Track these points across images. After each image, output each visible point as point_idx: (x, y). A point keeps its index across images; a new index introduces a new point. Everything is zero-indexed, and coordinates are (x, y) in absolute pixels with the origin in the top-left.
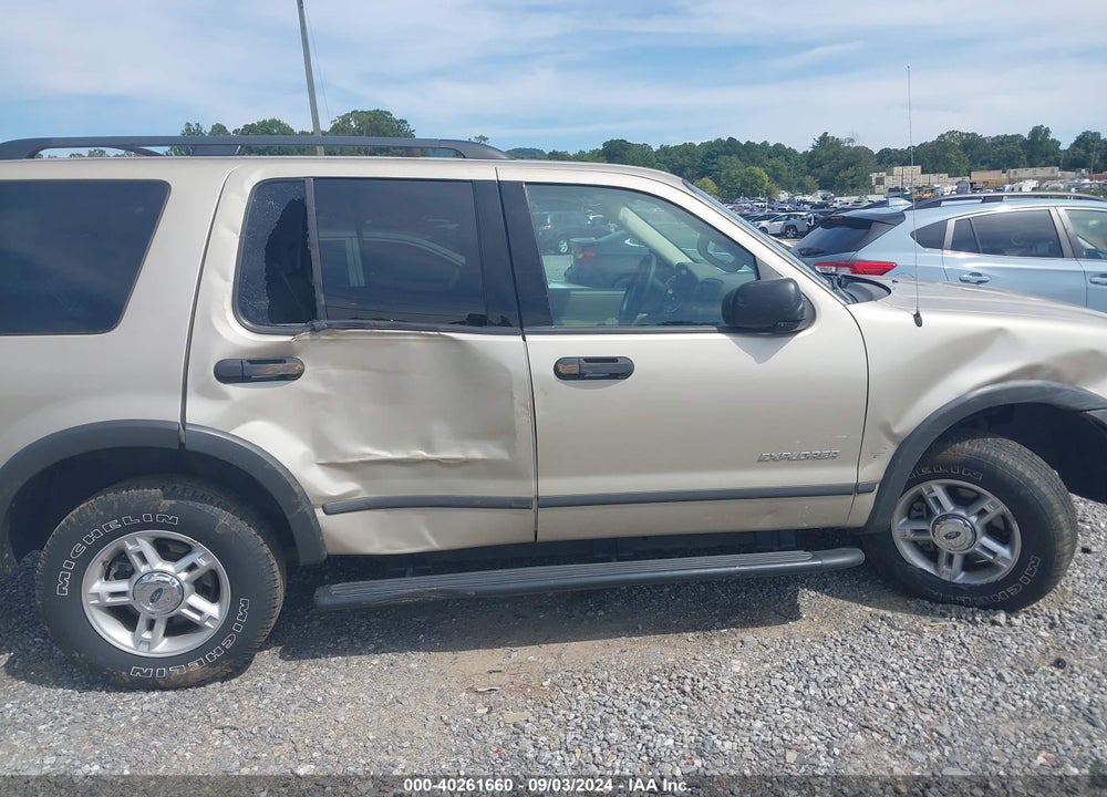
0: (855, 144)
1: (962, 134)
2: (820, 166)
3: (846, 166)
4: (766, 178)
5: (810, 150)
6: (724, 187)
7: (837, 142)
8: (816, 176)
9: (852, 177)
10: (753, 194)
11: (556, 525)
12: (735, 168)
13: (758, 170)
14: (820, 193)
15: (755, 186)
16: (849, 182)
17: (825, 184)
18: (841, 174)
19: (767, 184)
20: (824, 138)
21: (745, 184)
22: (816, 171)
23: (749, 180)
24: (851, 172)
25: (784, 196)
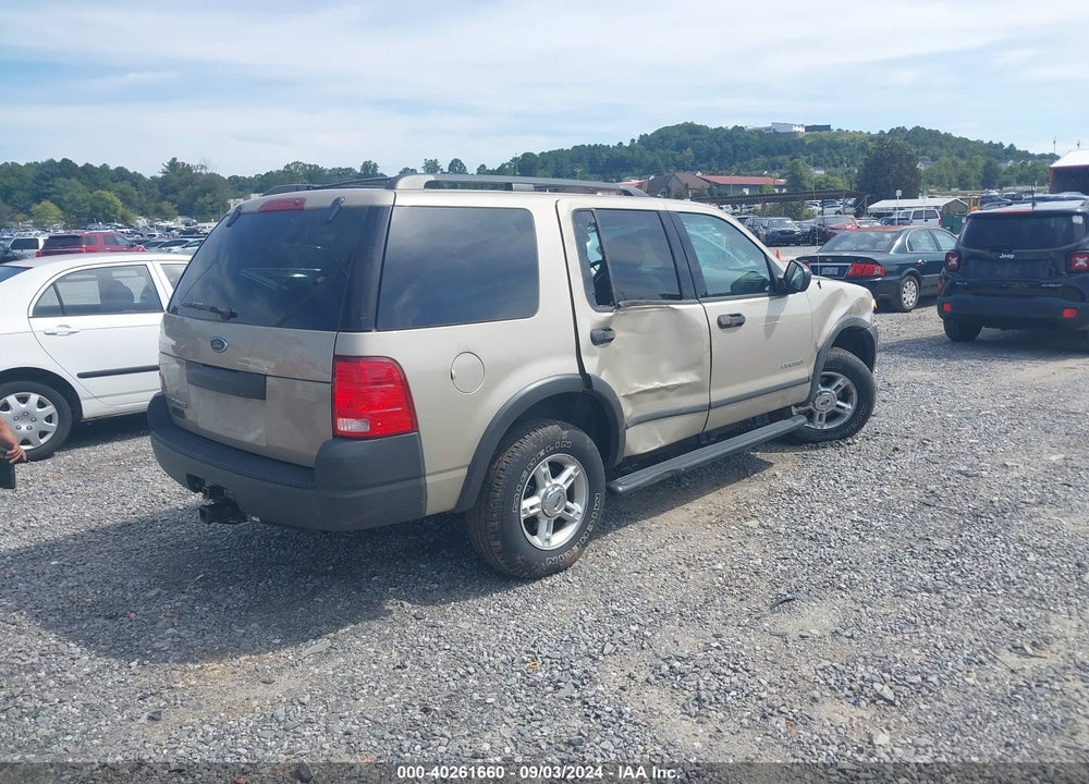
0: (209, 171)
1: (305, 165)
2: (175, 191)
3: (203, 193)
4: (118, 202)
5: (161, 175)
6: (71, 211)
7: (189, 169)
8: (173, 202)
9: (211, 204)
10: (108, 220)
11: (719, 418)
12: (80, 192)
13: (107, 195)
14: (180, 219)
15: (107, 211)
16: (209, 207)
17: (185, 210)
18: (200, 200)
19: (121, 209)
20: (173, 164)
21: (96, 209)
22: (170, 196)
23: (99, 204)
24: (209, 198)
25: (142, 222)
